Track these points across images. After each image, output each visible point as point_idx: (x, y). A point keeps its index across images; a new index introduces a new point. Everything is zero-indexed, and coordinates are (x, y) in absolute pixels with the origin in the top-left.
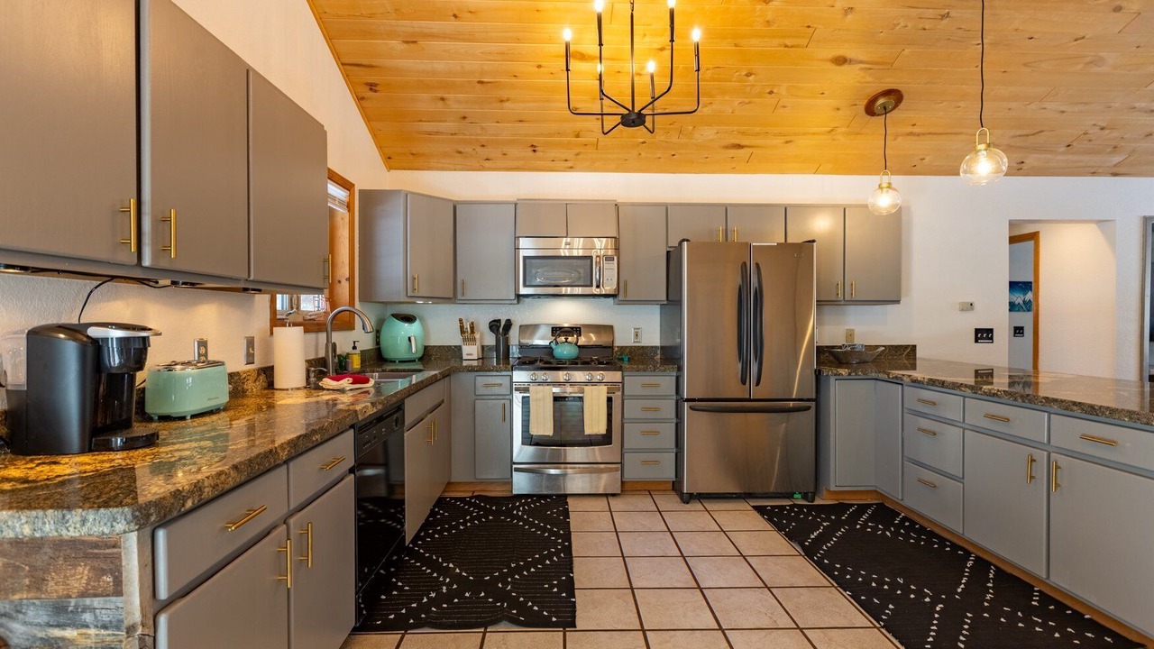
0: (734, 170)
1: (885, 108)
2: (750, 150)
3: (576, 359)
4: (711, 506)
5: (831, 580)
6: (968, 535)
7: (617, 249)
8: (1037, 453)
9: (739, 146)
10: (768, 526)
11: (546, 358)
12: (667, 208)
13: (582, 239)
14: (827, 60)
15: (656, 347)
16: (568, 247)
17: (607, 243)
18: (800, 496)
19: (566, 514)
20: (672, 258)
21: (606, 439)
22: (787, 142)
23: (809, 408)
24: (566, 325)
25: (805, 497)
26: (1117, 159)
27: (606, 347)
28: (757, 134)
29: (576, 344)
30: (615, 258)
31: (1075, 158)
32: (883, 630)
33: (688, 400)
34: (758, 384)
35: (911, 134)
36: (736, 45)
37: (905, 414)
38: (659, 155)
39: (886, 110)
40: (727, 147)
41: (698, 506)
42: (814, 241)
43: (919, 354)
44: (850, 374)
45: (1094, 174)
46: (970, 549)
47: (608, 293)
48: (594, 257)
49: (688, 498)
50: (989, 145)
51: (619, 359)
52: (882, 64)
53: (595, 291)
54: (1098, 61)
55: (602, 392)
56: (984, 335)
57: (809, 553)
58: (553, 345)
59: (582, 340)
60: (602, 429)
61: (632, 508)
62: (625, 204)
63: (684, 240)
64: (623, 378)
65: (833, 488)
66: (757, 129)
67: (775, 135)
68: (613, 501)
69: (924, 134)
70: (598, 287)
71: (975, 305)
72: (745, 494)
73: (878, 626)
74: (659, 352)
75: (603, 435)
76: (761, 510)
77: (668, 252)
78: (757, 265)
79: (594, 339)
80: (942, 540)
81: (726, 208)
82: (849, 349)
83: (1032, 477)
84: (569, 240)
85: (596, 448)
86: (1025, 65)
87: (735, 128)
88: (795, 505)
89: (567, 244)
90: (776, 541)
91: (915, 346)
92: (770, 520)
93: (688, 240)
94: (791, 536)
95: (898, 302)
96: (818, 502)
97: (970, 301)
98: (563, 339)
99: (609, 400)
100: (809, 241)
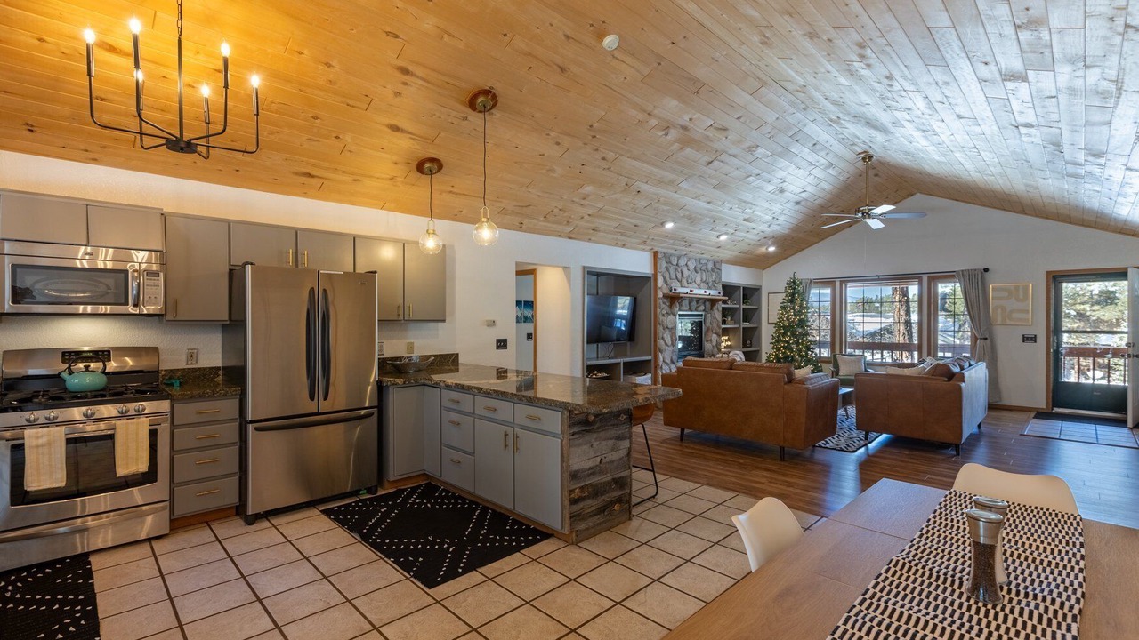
0: (305, 195)
1: (431, 171)
2: (322, 181)
3: (104, 389)
4: (275, 521)
5: (379, 554)
6: (478, 493)
7: (164, 264)
8: (510, 430)
9: (310, 175)
10: (334, 525)
11: (54, 391)
12: (230, 224)
13: (111, 250)
14: (383, 125)
15: (218, 368)
16: (87, 257)
17: (150, 257)
18: (365, 492)
19: (89, 575)
20: (235, 278)
21: (149, 477)
22: (355, 180)
23: (372, 414)
24: (86, 349)
25: (369, 491)
26: (570, 229)
27: (149, 372)
28: (328, 169)
29: (104, 372)
30: (162, 275)
31: (549, 225)
32: (412, 579)
33: (252, 422)
34: (326, 398)
35: (451, 192)
36: (301, 91)
37: (443, 411)
38: (220, 168)
39: (431, 173)
40: (297, 174)
41: (266, 524)
42: (375, 272)
43: (461, 360)
44: (404, 383)
45: (560, 236)
46: (480, 502)
47: (152, 312)
48: (130, 271)
49: (252, 520)
50: (488, 219)
51: (168, 385)
52: (426, 139)
53: (130, 309)
54: (552, 170)
55: (143, 425)
56: (501, 344)
57: (365, 538)
58: (65, 375)
59: (112, 366)
60: (143, 466)
61: (185, 545)
62: (174, 215)
63: (247, 263)
64: (172, 407)
65: (392, 478)
66: (327, 164)
67: (344, 172)
68: (157, 545)
69: (460, 194)
70: (136, 305)
71: (497, 322)
72: (315, 501)
73: (409, 576)
74: (220, 372)
75: (143, 474)
76: (327, 513)
77: (230, 270)
78: (325, 291)
79: (131, 364)
80: (464, 499)
81: (297, 232)
82: (407, 361)
83: (506, 446)
84: (89, 249)
85: (135, 490)
86: (516, 163)
87: (304, 159)
88: (360, 501)
89: (86, 253)
90: (340, 535)
91: (458, 354)
92: (336, 520)
93: (252, 264)
94: (352, 529)
95: (444, 321)
96: (381, 492)
97: (492, 319)
98: (81, 365)
99: (153, 434)
100: (371, 272)
